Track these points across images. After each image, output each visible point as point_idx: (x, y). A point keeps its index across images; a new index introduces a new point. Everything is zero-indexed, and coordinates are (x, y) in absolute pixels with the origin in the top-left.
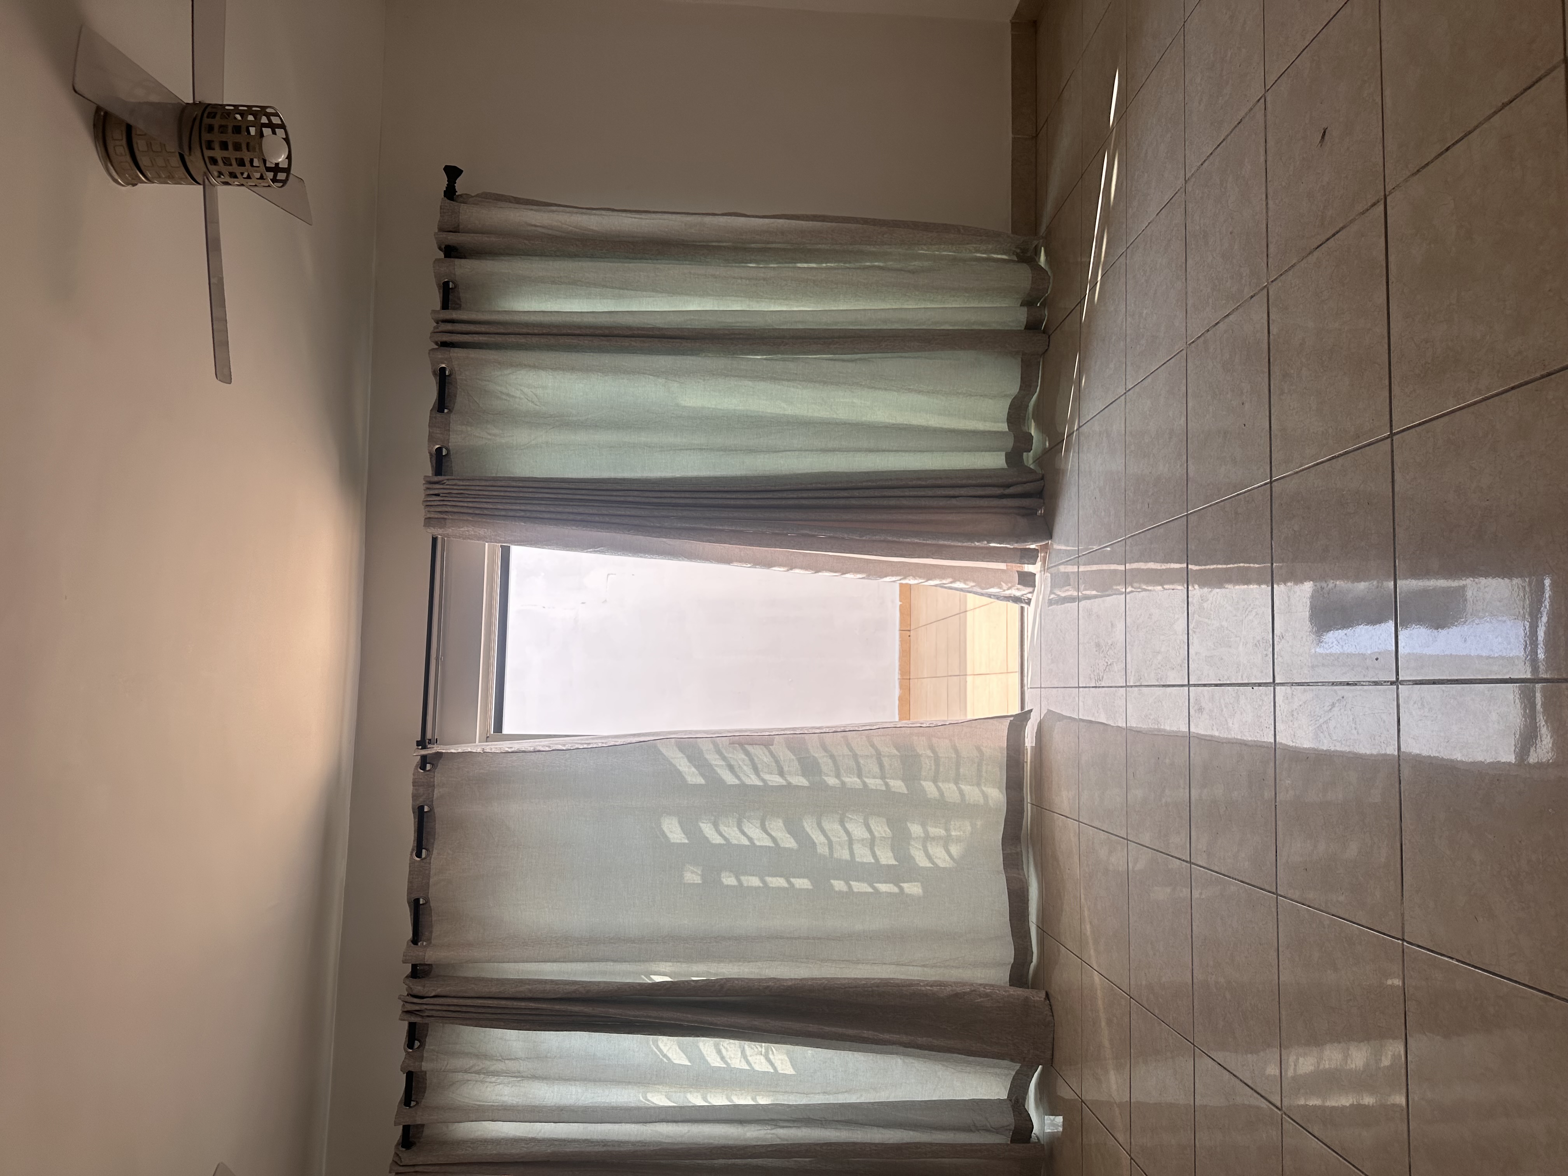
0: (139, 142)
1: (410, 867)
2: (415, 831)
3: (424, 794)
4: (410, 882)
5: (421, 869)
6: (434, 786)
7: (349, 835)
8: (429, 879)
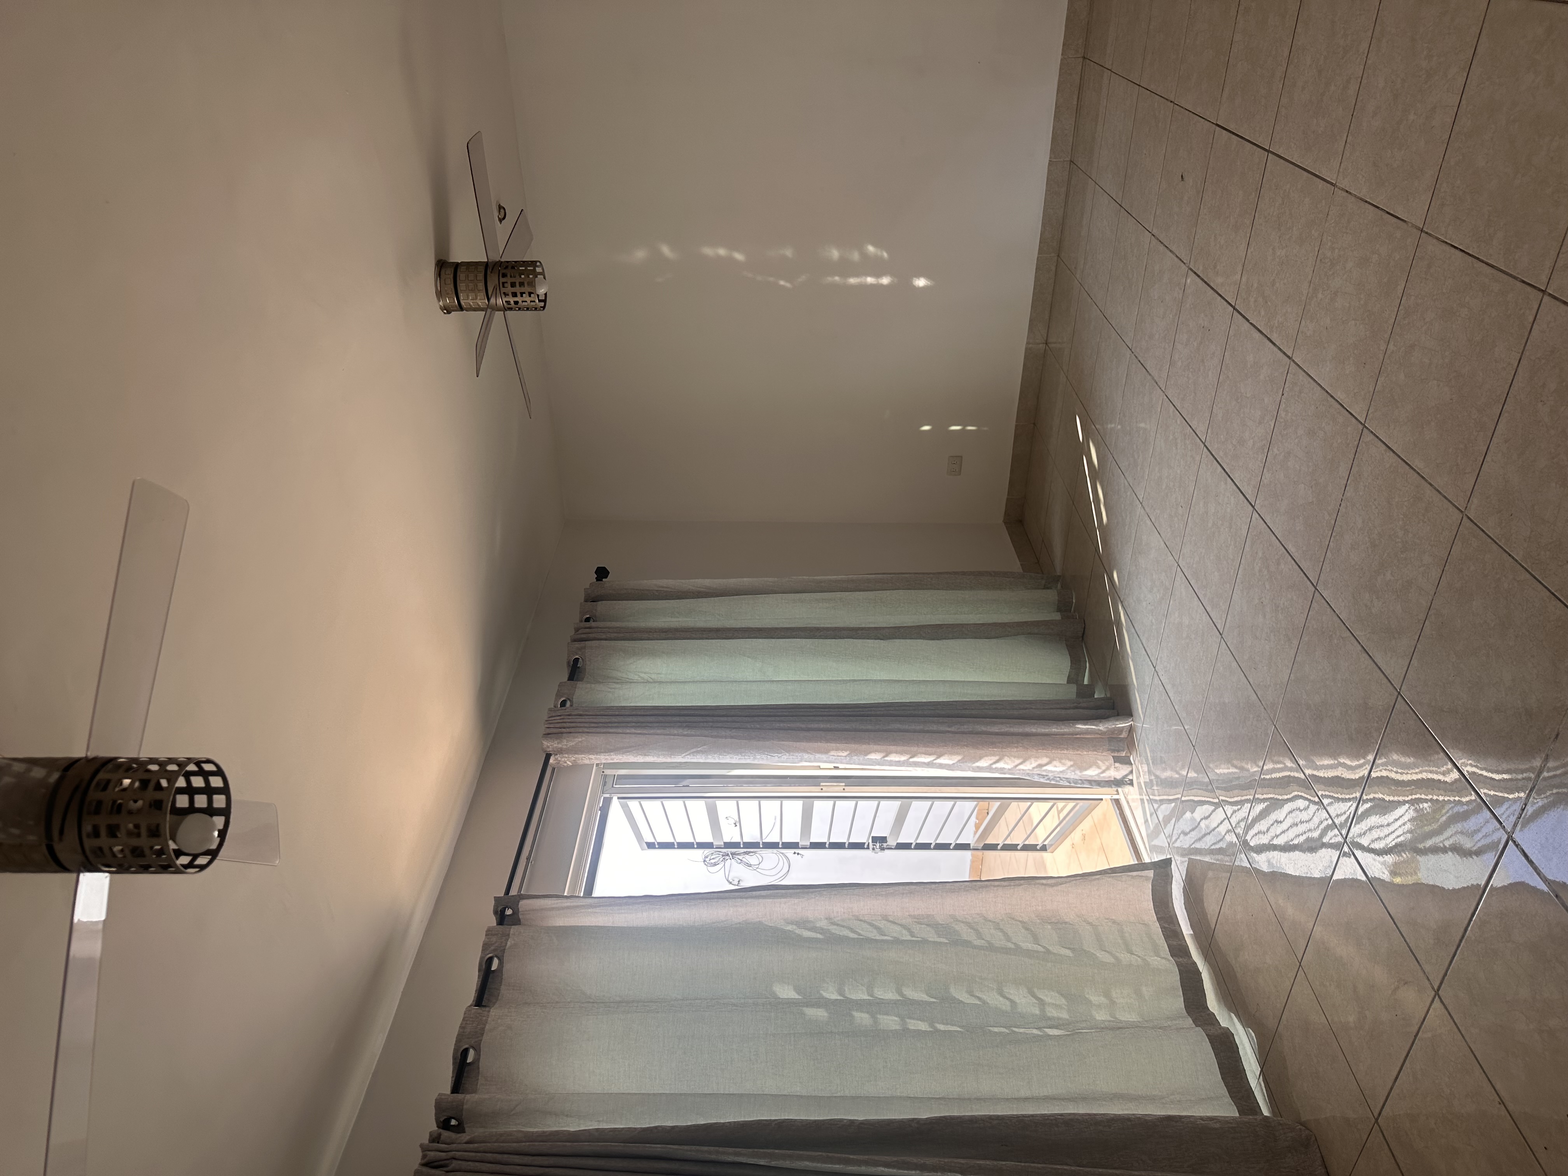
0: (461, 275)
1: (465, 1014)
2: (476, 991)
3: (496, 942)
4: (462, 1027)
5: (478, 1015)
6: (509, 935)
7: (397, 1010)
8: (485, 1025)
